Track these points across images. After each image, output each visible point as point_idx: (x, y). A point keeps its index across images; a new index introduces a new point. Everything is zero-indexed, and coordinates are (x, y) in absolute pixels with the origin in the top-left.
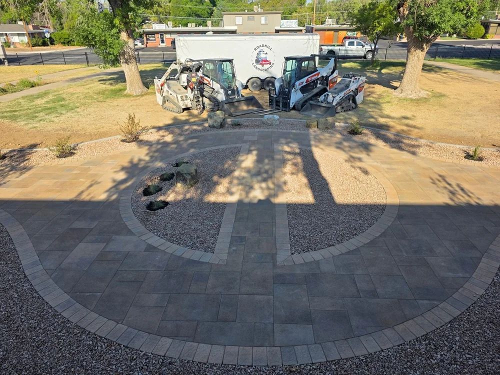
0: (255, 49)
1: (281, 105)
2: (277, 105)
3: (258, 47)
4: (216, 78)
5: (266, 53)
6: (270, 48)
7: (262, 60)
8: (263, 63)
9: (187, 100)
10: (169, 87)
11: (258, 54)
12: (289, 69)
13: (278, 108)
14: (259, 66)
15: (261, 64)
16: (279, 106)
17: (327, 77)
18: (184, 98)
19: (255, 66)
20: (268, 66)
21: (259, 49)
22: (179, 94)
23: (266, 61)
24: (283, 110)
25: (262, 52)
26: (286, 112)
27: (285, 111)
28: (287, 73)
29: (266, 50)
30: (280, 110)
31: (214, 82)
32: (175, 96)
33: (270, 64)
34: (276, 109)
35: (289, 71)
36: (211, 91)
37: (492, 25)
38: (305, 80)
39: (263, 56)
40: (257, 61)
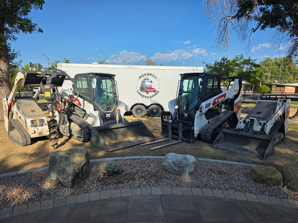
0: (140, 77)
1: (180, 134)
2: (173, 134)
3: (143, 76)
4: (89, 96)
5: (151, 82)
6: (155, 77)
7: (147, 88)
8: (148, 90)
9: (42, 125)
10: (18, 108)
11: (143, 82)
12: (185, 89)
13: (176, 137)
14: (144, 94)
15: (145, 91)
16: (178, 135)
17: (232, 101)
18: (38, 123)
19: (139, 93)
20: (153, 93)
21: (144, 77)
22: (29, 117)
23: (151, 88)
24: (183, 141)
25: (147, 81)
26: (189, 145)
27: (187, 142)
28: (184, 94)
29: (151, 78)
30: (180, 141)
31: (86, 102)
32: (24, 120)
33: (155, 91)
34: (172, 138)
35: (185, 92)
36: (82, 114)
37: (273, 86)
38: (211, 101)
39: (147, 84)
40: (142, 89)
